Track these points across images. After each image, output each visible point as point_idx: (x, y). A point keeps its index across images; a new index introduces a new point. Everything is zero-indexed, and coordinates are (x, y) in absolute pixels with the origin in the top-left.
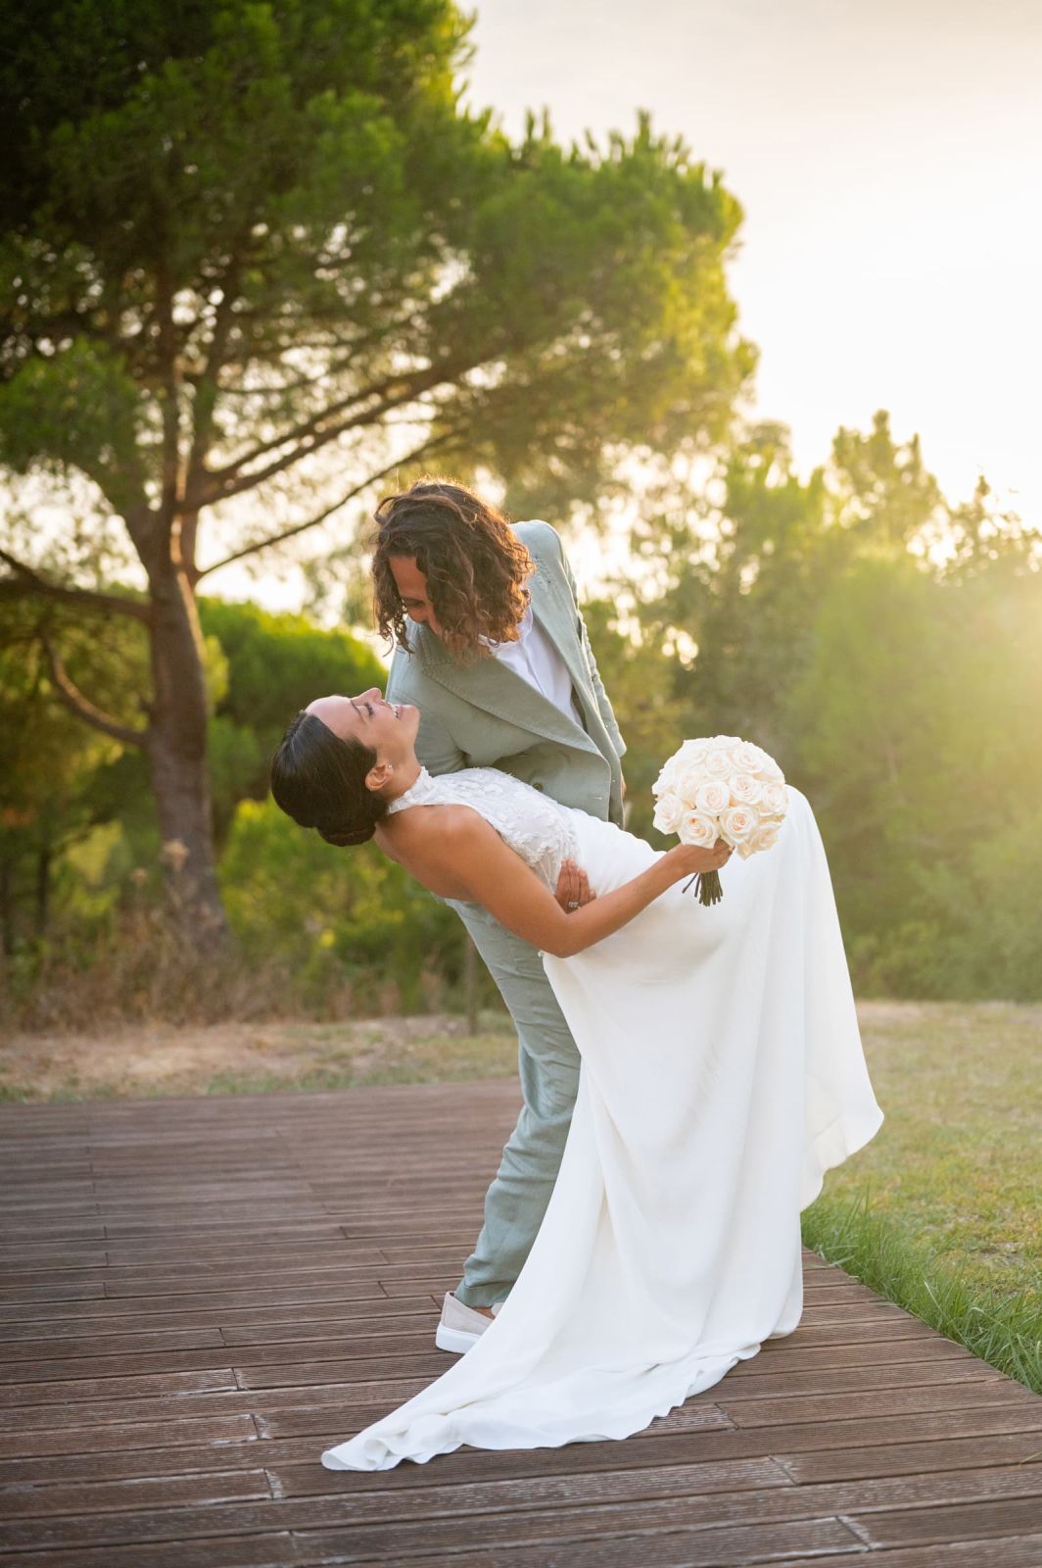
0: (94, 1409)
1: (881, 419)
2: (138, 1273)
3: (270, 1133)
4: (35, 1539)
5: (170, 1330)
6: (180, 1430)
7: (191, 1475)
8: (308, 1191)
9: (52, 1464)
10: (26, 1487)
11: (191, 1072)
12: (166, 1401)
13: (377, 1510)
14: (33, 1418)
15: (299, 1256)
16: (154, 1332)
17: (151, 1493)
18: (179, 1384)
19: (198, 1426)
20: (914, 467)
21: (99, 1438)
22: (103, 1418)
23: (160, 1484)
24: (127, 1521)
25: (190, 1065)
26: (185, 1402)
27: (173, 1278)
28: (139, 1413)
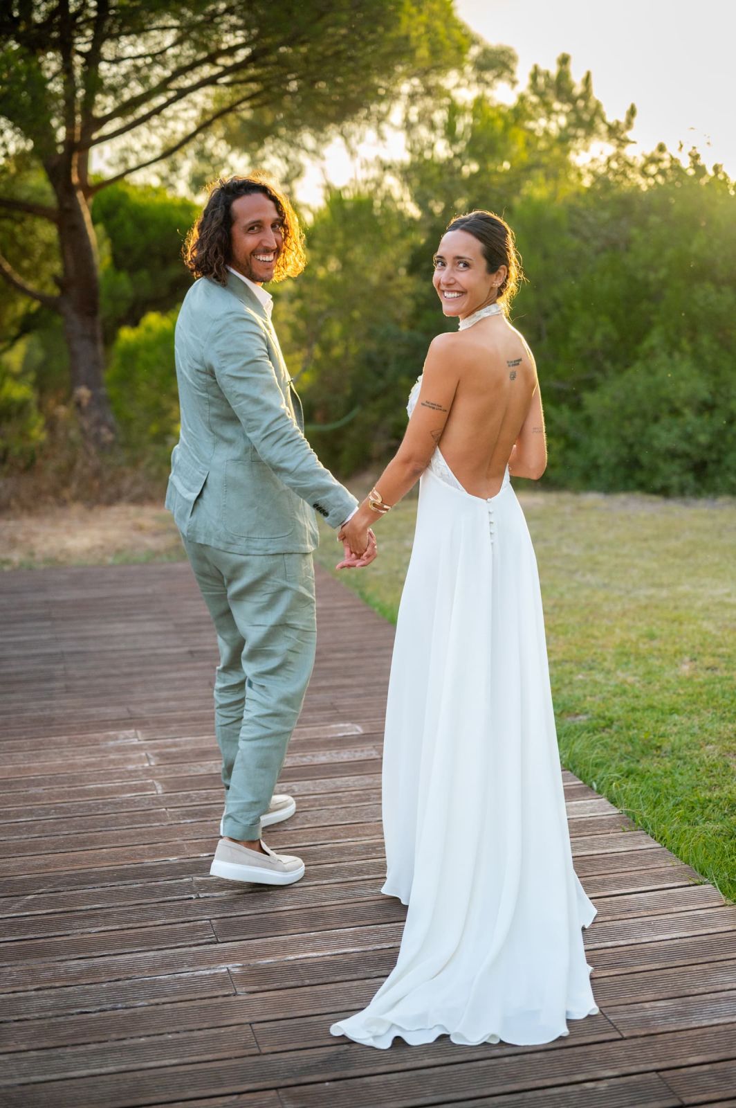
0: (68, 751)
1: (564, 60)
2: (83, 678)
3: (149, 590)
4: (47, 814)
5: (102, 710)
6: (112, 762)
7: (117, 783)
8: (171, 628)
9: (50, 779)
10: (39, 790)
11: (102, 547)
12: (103, 747)
13: (207, 799)
14: (37, 756)
15: (166, 668)
16: (93, 711)
17: (100, 792)
18: (108, 738)
19: (120, 759)
20: (586, 96)
21: (72, 766)
22: (73, 756)
23: (103, 788)
24: (89, 805)
25: (99, 542)
26: (112, 748)
27: (102, 681)
28: (90, 753)
